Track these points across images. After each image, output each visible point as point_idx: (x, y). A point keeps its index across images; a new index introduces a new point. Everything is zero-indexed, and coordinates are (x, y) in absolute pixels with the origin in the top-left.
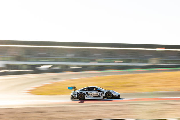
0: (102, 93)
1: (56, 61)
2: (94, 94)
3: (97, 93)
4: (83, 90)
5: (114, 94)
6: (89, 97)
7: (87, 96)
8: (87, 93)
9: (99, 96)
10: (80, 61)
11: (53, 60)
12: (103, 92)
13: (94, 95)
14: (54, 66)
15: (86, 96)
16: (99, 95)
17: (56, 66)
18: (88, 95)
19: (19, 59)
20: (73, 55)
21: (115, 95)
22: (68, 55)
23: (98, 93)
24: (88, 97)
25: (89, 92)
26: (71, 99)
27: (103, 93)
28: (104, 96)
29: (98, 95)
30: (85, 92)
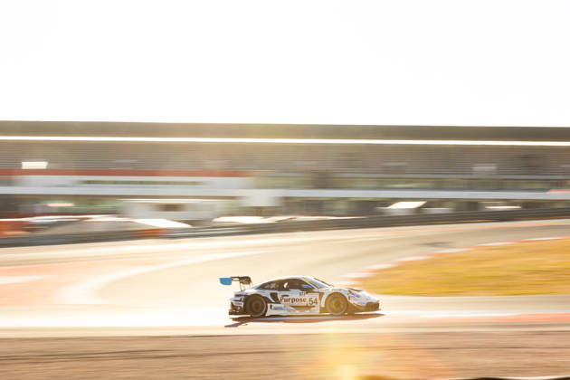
0: (317, 296)
1: (439, 186)
2: (293, 300)
3: (303, 297)
4: (263, 287)
5: (352, 301)
6: (281, 309)
7: (274, 305)
8: (274, 296)
9: (307, 307)
10: (515, 186)
11: (427, 185)
12: (321, 294)
13: (296, 304)
14: (430, 203)
15: (269, 305)
16: (307, 302)
17: (440, 203)
18: (277, 301)
19: (323, 181)
20: (492, 168)
21: (356, 302)
22: (477, 168)
23: (307, 297)
24: (276, 309)
25: (280, 294)
26: (230, 314)
27: (320, 299)
28: (323, 305)
29: (304, 304)
30: (267, 294)
